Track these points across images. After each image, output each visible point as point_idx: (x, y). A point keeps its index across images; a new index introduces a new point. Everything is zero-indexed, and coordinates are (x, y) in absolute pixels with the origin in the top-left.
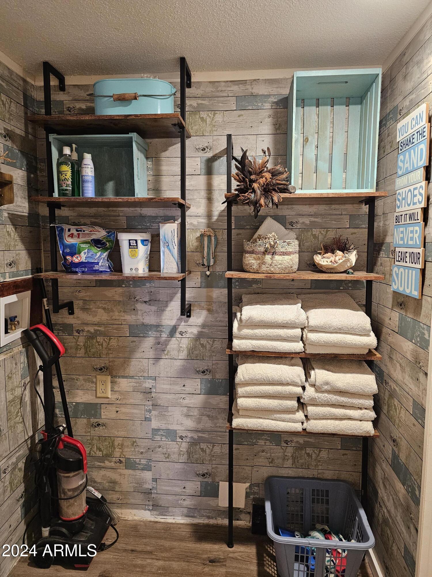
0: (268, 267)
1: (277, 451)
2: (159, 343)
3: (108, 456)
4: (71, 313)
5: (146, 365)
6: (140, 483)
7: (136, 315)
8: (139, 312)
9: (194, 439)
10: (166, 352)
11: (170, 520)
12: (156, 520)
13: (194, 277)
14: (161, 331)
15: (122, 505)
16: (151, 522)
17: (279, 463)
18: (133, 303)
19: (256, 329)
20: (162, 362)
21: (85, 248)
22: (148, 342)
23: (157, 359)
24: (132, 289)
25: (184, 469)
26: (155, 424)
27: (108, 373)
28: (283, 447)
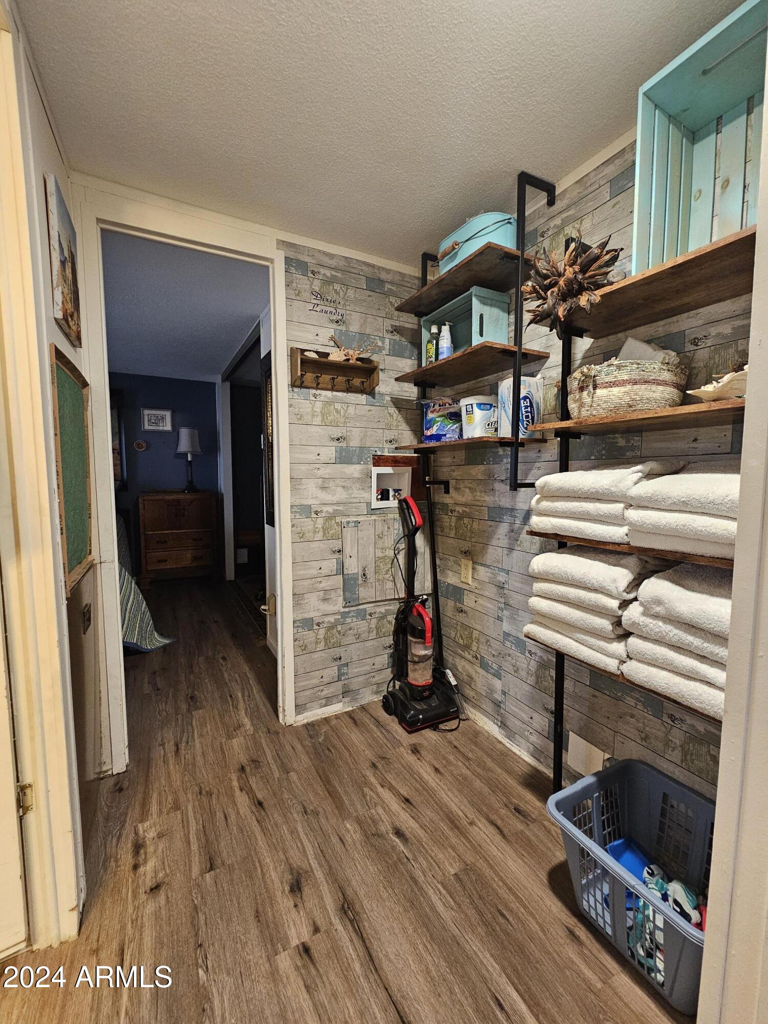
0: (588, 411)
1: (655, 727)
2: (512, 531)
3: (467, 647)
4: (447, 491)
5: (501, 554)
6: (491, 690)
7: (494, 496)
8: (497, 493)
9: (543, 660)
10: (519, 543)
11: (515, 749)
12: (503, 741)
13: (551, 448)
14: (515, 517)
15: (476, 707)
16: (496, 738)
17: (657, 747)
18: (491, 482)
19: (557, 501)
20: (515, 553)
21: (438, 421)
22: (503, 528)
23: (511, 549)
24: (492, 466)
25: (532, 693)
26: (506, 626)
27: (470, 558)
28: (665, 724)
